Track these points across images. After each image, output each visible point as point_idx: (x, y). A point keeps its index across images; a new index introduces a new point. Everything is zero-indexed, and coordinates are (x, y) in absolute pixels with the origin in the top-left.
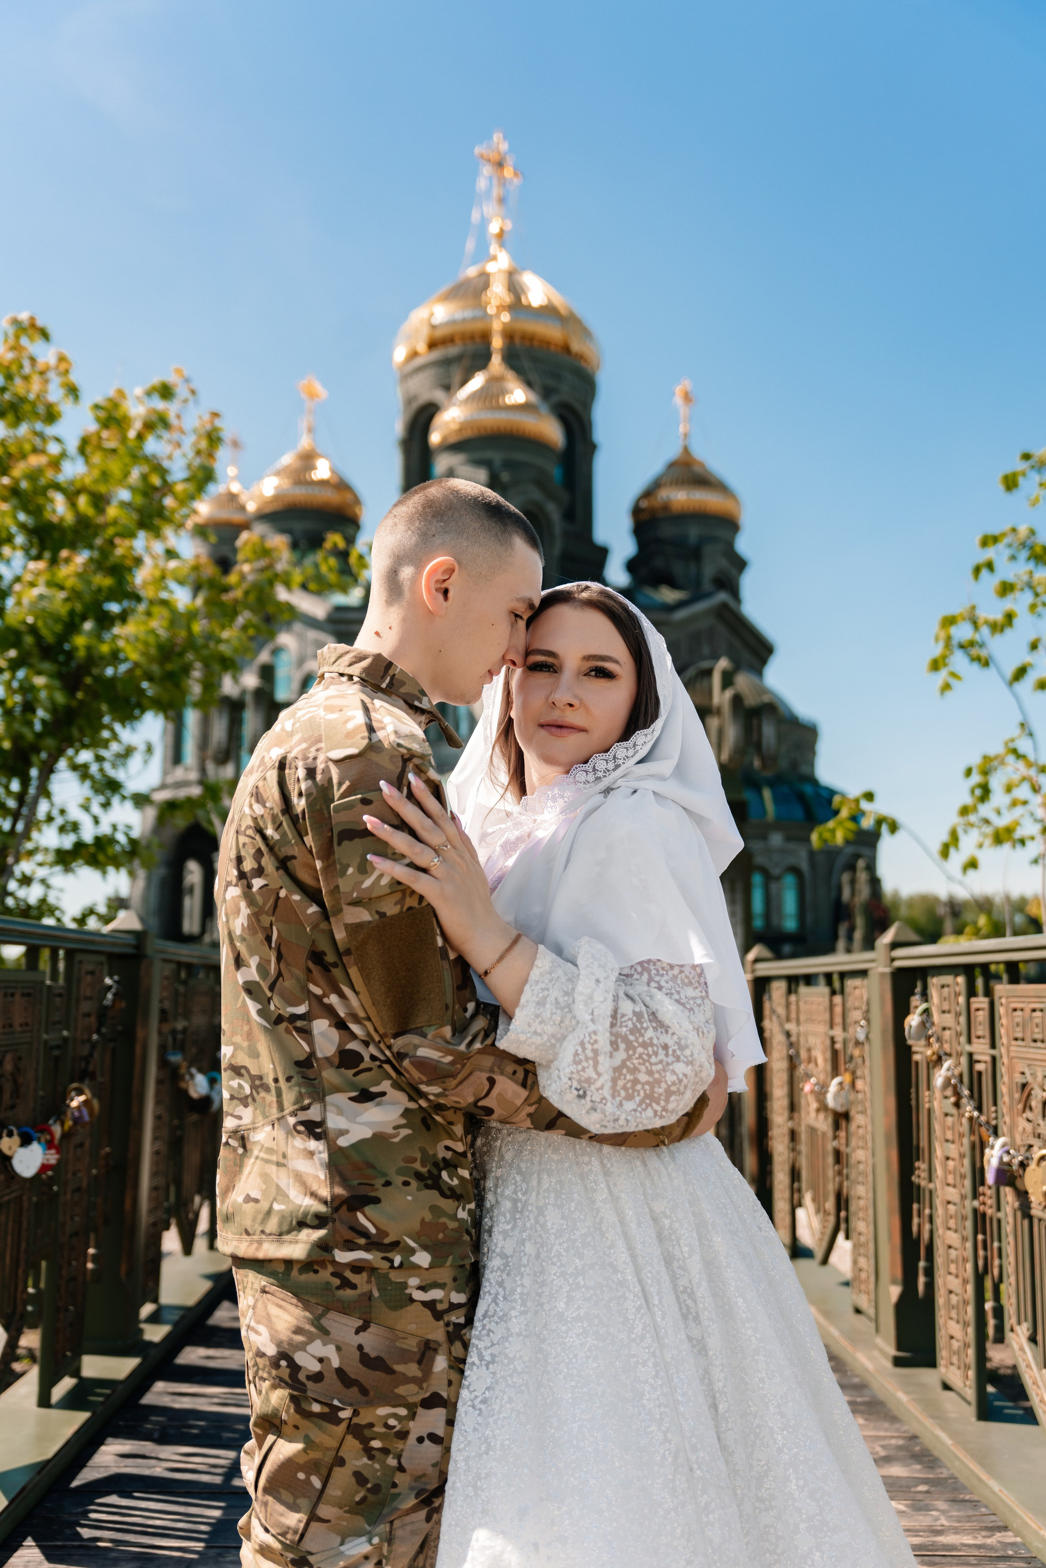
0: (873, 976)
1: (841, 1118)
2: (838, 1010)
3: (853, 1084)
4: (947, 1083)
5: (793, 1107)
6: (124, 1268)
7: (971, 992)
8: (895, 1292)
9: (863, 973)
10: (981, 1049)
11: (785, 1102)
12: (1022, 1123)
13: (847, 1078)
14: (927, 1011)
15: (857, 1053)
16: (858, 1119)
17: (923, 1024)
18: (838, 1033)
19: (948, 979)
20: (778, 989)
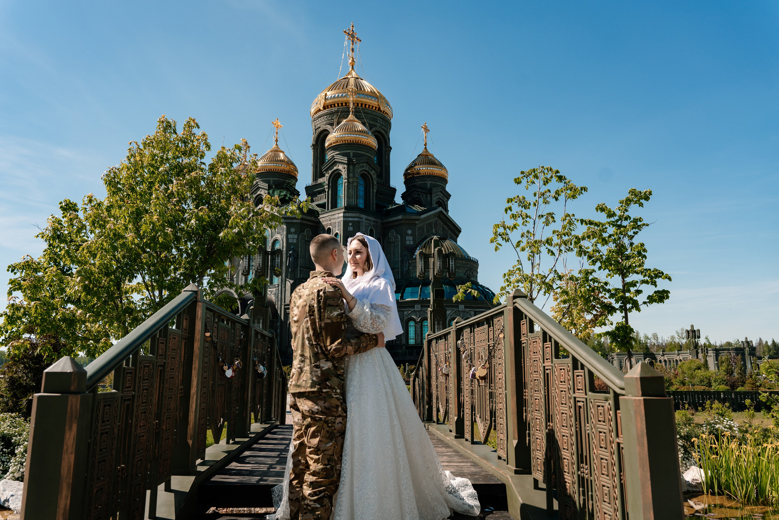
0: (452, 333)
1: (447, 375)
2: (446, 345)
3: (449, 364)
4: (466, 358)
5: (437, 378)
6: (244, 414)
7: (471, 332)
8: (456, 418)
9: (450, 332)
10: (472, 346)
11: (435, 378)
12: (479, 363)
13: (448, 363)
14: (463, 339)
15: (449, 355)
16: (451, 375)
17: (462, 343)
18: (446, 351)
19: (467, 330)
20: (434, 342)
